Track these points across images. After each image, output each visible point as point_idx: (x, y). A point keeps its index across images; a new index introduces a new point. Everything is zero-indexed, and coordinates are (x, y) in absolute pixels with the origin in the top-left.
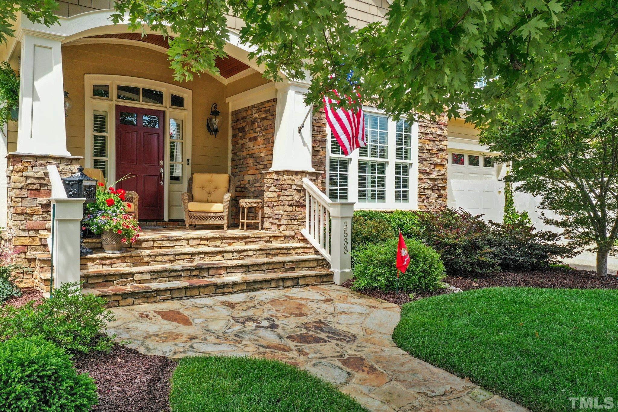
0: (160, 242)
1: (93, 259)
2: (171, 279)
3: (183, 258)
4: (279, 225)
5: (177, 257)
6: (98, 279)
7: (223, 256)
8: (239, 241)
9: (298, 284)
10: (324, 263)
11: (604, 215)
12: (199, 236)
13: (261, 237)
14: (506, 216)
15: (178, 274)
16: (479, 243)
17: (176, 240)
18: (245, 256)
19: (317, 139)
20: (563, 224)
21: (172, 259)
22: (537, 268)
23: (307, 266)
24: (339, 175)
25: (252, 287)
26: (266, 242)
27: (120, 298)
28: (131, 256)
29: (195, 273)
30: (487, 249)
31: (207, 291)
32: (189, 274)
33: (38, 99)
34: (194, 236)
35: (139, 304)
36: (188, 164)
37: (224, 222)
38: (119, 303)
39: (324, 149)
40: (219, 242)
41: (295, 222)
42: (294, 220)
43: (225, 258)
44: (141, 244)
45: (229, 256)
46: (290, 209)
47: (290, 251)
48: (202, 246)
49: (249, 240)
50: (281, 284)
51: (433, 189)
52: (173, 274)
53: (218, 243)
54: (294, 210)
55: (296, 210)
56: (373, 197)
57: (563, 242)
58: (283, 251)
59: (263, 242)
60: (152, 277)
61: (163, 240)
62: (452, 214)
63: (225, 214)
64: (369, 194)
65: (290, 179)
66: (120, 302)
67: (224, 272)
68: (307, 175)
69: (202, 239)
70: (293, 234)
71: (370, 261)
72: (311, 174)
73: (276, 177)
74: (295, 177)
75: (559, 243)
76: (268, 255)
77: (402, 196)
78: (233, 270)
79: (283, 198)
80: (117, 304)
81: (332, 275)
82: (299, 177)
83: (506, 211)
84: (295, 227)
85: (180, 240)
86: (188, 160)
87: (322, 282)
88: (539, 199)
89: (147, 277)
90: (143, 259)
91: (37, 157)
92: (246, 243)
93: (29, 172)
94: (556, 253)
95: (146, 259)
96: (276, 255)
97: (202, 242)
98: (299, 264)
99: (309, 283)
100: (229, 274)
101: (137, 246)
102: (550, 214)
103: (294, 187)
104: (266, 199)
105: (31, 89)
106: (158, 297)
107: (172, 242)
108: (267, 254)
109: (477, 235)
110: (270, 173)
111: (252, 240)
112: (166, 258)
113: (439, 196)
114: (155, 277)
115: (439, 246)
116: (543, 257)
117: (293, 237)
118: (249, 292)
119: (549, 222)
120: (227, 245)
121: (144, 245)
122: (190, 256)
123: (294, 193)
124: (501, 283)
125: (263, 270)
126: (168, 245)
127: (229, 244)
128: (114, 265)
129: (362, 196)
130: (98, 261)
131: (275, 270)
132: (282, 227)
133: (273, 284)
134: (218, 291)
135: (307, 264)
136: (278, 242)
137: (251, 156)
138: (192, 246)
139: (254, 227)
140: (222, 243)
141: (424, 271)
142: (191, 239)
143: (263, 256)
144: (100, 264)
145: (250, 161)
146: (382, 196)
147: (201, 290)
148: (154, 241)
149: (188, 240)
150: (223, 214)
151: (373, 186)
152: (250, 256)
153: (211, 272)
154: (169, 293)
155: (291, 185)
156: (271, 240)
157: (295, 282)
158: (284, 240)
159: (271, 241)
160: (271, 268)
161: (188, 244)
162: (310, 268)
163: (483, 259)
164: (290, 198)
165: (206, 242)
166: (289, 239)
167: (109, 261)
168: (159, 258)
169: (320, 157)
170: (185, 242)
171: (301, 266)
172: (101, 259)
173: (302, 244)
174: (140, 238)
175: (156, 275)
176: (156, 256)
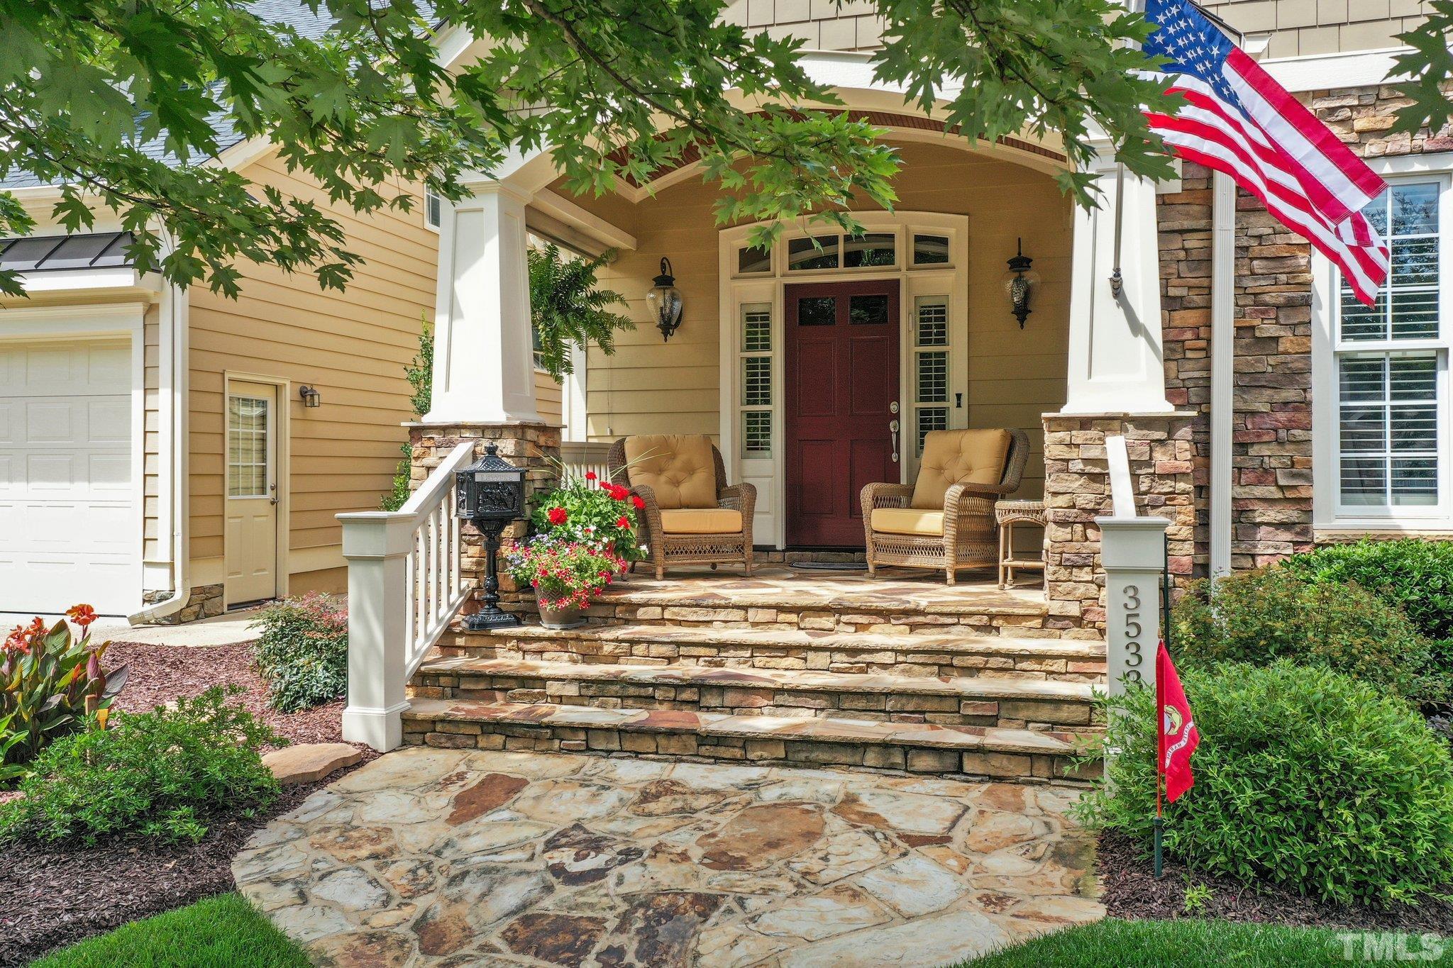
0: (676, 610)
1: (504, 639)
2: (630, 702)
3: (695, 654)
5: (683, 650)
6: (477, 683)
7: (805, 659)
8: (889, 622)
9: (959, 770)
12: (772, 600)
13: (959, 615)
15: (642, 692)
17: (715, 607)
18: (869, 664)
19: (1267, 298)
21: (668, 654)
23: (1045, 718)
24: (1388, 412)
25: (802, 756)
26: (977, 628)
27: (477, 730)
28: (578, 639)
29: (687, 695)
31: (674, 745)
32: (672, 695)
33: (461, 316)
34: (761, 600)
35: (516, 751)
36: (959, 405)
37: (948, 562)
38: (477, 743)
39: (1300, 330)
40: (833, 619)
41: (1084, 575)
42: (1081, 567)
43: (810, 665)
44: (634, 611)
45: (821, 659)
46: (1061, 533)
47: (1024, 665)
48: (782, 626)
49: (920, 619)
50: (898, 759)
52: (632, 691)
53: (827, 622)
54: (1078, 536)
55: (1087, 539)
58: (995, 662)
59: (968, 629)
60: (584, 692)
61: (682, 606)
63: (947, 542)
65: (1061, 443)
66: (479, 739)
67: (766, 702)
68: (1130, 427)
69: (782, 609)
70: (1074, 610)
72: (1144, 422)
74: (1079, 436)
76: (944, 670)
78: (791, 700)
80: (471, 742)
82: (1093, 433)
84: (1081, 589)
85: (726, 607)
86: (959, 396)
87: (1055, 778)
89: (572, 690)
90: (601, 648)
91: (444, 429)
92: (913, 628)
93: (431, 459)
95: (608, 648)
96: (972, 671)
97: (782, 617)
98: (1016, 709)
99: (1001, 773)
100: (780, 710)
101: (627, 616)
103: (1077, 466)
105: (448, 299)
106: (557, 742)
107: (704, 611)
108: (940, 666)
111: (929, 619)
112: (655, 650)
114: (590, 693)
117: (1078, 621)
118: (795, 767)
120: (852, 629)
121: (641, 613)
122: (714, 651)
123: (1076, 484)
125: (884, 711)
126: (694, 618)
127: (859, 627)
128: (546, 655)
130: (514, 642)
131: (928, 716)
133: (871, 758)
134: (703, 750)
136: (1022, 632)
138: (755, 624)
140: (838, 622)
142: (752, 606)
143: (928, 669)
144: (519, 649)
147: (662, 741)
148: (664, 607)
149: (745, 608)
150: (943, 542)
152: (884, 666)
153: (730, 698)
154: (582, 736)
155: (1067, 461)
156: (995, 623)
157: (950, 761)
158: (1043, 626)
159: (997, 629)
160: (910, 707)
161: (746, 620)
162: (1056, 725)
164: (1062, 501)
165: (793, 618)
166: (1059, 624)
167: (535, 646)
168: (639, 649)
169: (1281, 358)
170: (738, 615)
171: (1023, 714)
172: (520, 639)
174: (635, 597)
175: (592, 689)
176: (633, 642)
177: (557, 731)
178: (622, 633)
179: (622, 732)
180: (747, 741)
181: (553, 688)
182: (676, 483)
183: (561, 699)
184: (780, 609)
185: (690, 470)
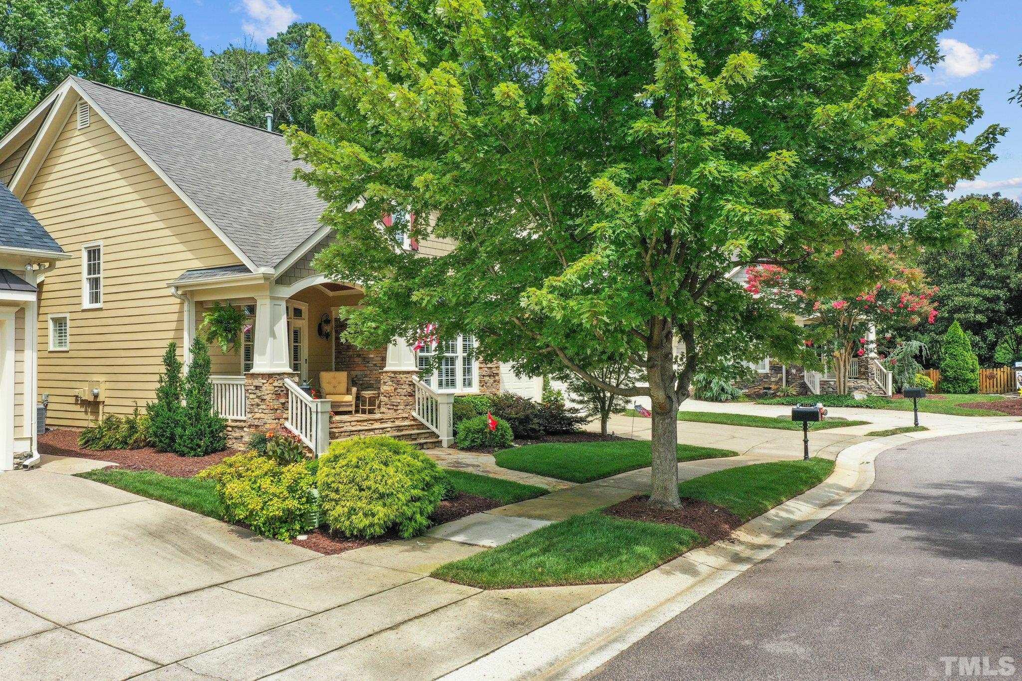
0: (336, 424)
4: (396, 410)
10: (433, 434)
11: (605, 396)
12: (356, 419)
13: (382, 419)
14: (544, 394)
16: (531, 416)
20: (581, 402)
22: (567, 433)
26: (391, 421)
30: (536, 420)
34: (353, 420)
36: (306, 363)
37: (353, 409)
41: (408, 407)
46: (405, 398)
47: (408, 428)
51: (490, 376)
54: (407, 398)
56: (447, 384)
57: (582, 414)
58: (405, 427)
61: (338, 423)
62: (512, 397)
64: (444, 383)
65: (403, 377)
69: (358, 421)
70: (407, 415)
71: (468, 431)
72: (416, 372)
73: (392, 375)
74: (406, 375)
75: (579, 415)
77: (467, 383)
79: (399, 390)
81: (441, 442)
82: (410, 375)
83: (544, 389)
84: (408, 410)
86: (306, 360)
87: (435, 446)
88: (566, 385)
91: (279, 374)
92: (371, 423)
93: (276, 384)
94: (578, 422)
96: (402, 430)
98: (419, 436)
102: (574, 396)
103: (406, 382)
104: (382, 391)
109: (529, 412)
110: (386, 372)
111: (384, 421)
113: (495, 381)
115: (508, 420)
116: (570, 424)
117: (407, 418)
119: (573, 401)
122: (358, 432)
123: (406, 386)
124: (545, 441)
129: (440, 384)
132: (399, 411)
135: (423, 436)
137: (359, 356)
139: (371, 412)
141: (502, 434)
145: (358, 360)
146: (453, 383)
150: (351, 403)
151: (447, 376)
155: (404, 381)
158: (401, 420)
159: (395, 421)
162: (425, 438)
163: (533, 426)
164: (403, 390)
166: (404, 419)
171: (421, 436)
173: (413, 423)
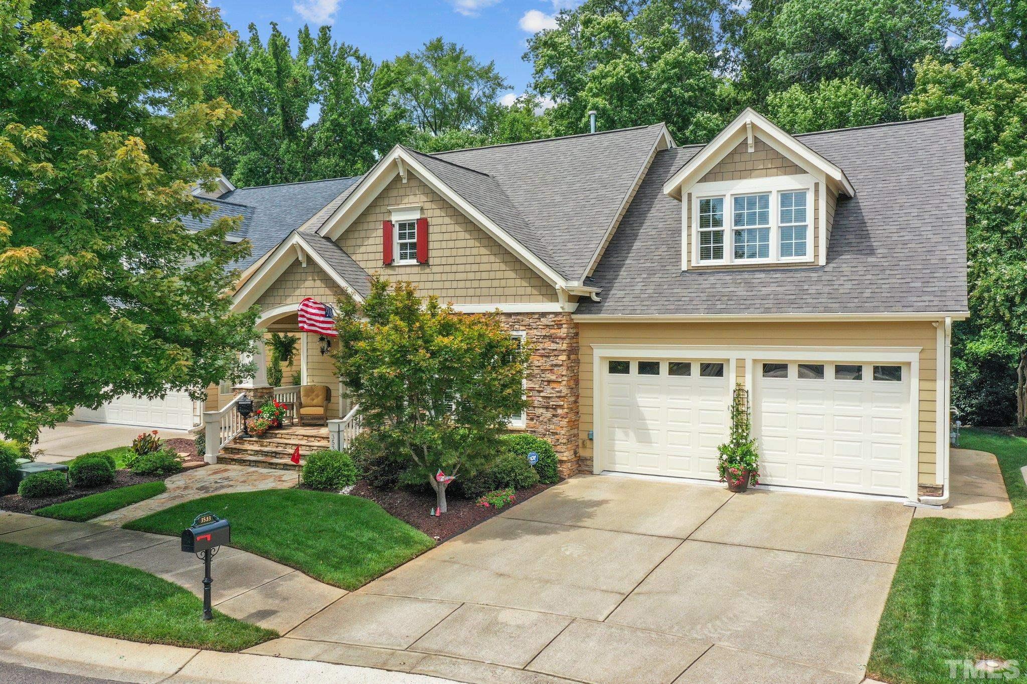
0: (284, 435)
1: (246, 441)
2: (262, 455)
3: (283, 445)
6: (235, 450)
15: (266, 453)
21: (277, 445)
25: (285, 468)
27: (230, 460)
28: (259, 441)
29: (273, 455)
31: (264, 464)
32: (271, 454)
35: (232, 464)
44: (274, 435)
45: (304, 448)
48: (304, 440)
52: (263, 453)
53: (313, 439)
60: (255, 453)
89: (253, 453)
95: (265, 443)
97: (304, 438)
101: (272, 436)
112: (274, 444)
120: (317, 441)
121: (278, 436)
122: (286, 445)
126: (288, 437)
127: (319, 441)
128: (252, 445)
134: (269, 466)
138: (299, 439)
140: (315, 439)
144: (248, 443)
148: (281, 434)
149: (297, 435)
153: (281, 456)
154: (249, 462)
161: (297, 438)
165: (306, 438)
167: (251, 442)
172: (249, 441)
174: (277, 432)
175: (257, 452)
176: (270, 443)
177: (245, 461)
178: (268, 440)
179: (255, 462)
180: (277, 464)
181: (249, 452)
182: (313, 400)
183: (251, 455)
184: (304, 436)
185: (317, 396)
